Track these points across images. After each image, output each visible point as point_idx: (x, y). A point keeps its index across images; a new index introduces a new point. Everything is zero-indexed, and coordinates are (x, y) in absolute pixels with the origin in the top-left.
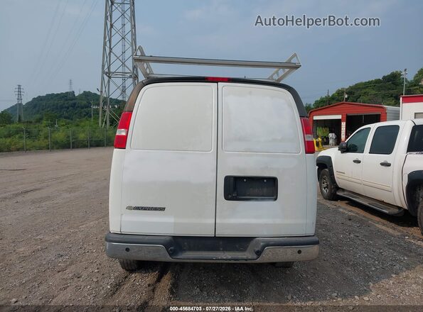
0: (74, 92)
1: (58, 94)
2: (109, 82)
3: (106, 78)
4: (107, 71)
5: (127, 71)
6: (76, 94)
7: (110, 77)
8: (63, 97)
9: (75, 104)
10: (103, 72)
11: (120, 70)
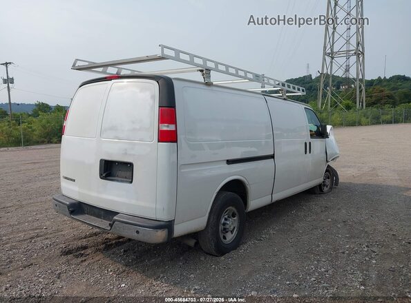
0: (311, 75)
1: (296, 79)
2: (331, 62)
3: (328, 59)
4: (329, 51)
5: (352, 48)
6: (313, 78)
7: (332, 58)
8: (301, 81)
9: (311, 87)
10: (325, 54)
11: (344, 49)
